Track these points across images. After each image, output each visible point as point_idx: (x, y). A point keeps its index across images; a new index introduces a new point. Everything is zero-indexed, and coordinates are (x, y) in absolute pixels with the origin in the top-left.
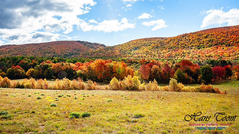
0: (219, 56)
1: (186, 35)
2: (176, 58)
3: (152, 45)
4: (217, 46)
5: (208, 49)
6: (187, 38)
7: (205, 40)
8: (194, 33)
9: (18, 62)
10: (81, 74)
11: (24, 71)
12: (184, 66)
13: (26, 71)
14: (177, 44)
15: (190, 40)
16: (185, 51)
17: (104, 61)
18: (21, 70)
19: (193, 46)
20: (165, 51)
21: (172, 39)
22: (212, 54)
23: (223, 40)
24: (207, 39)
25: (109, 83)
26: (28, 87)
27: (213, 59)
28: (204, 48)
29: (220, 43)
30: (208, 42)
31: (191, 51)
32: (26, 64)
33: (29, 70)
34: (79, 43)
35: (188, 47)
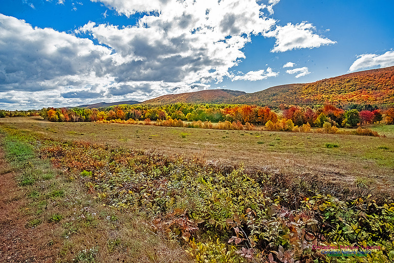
0: (363, 100)
1: (326, 80)
2: (315, 103)
3: (291, 91)
4: (361, 90)
5: (350, 93)
6: (327, 83)
7: (347, 84)
8: (334, 78)
9: (179, 108)
10: (230, 117)
11: (184, 115)
12: (327, 110)
13: (186, 114)
14: (316, 89)
15: (330, 85)
16: (324, 96)
17: (249, 106)
18: (182, 115)
19: (333, 91)
20: (303, 97)
21: (310, 85)
22: (355, 98)
23: (369, 84)
24: (350, 84)
25: (264, 125)
26: (197, 127)
27: (356, 103)
28: (345, 92)
29: (364, 87)
30: (350, 86)
31: (331, 96)
32: (185, 109)
33: (188, 114)
34: (223, 91)
35: (328, 92)
